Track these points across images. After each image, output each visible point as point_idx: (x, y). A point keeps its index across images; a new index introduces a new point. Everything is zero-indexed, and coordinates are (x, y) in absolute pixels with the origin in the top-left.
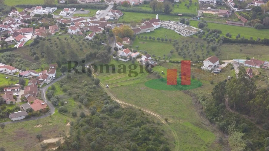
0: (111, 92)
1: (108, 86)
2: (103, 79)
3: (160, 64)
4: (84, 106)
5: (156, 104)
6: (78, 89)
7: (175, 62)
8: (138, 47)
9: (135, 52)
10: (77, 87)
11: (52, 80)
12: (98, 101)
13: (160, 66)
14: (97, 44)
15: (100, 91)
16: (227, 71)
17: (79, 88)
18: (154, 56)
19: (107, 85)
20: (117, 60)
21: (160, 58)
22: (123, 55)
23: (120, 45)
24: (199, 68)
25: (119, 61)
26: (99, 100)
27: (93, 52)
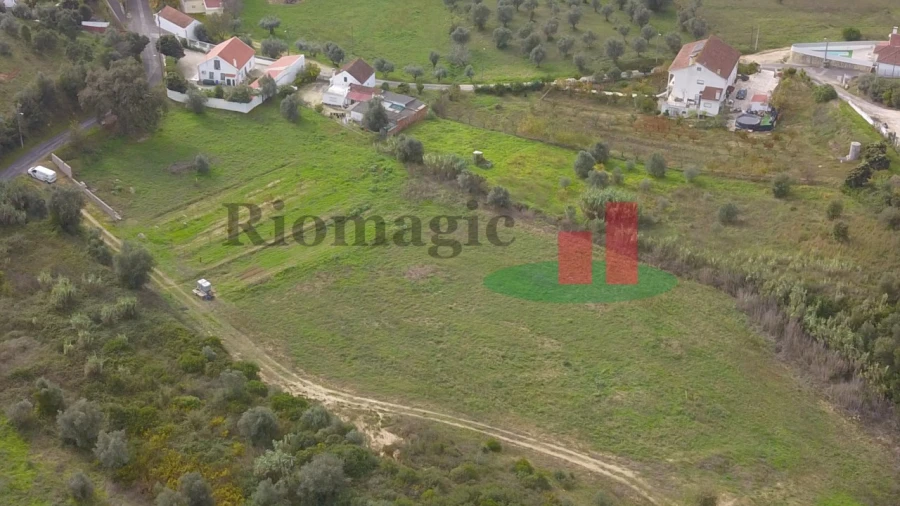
0: (243, 324)
1: (207, 290)
2: (156, 242)
3: (439, 111)
4: (110, 485)
5: (553, 374)
6: (24, 340)
7: (509, 90)
8: (277, 25)
9: (272, 53)
10: (17, 326)
12: (197, 426)
13: (443, 123)
14: (62, 30)
15: (174, 336)
16: (806, 114)
17: (30, 328)
18: (383, 68)
19: (204, 283)
20: (197, 108)
21: (417, 74)
22: (217, 77)
23: (183, 25)
24: (650, 107)
25: (210, 114)
26: (198, 414)
27: (54, 78)
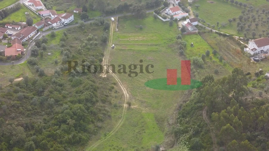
0: (112, 54)
1: (113, 46)
2: (118, 37)
3: (200, 33)
4: (62, 63)
7: (222, 34)
11: (63, 26)
13: (197, 36)
18: (203, 21)
